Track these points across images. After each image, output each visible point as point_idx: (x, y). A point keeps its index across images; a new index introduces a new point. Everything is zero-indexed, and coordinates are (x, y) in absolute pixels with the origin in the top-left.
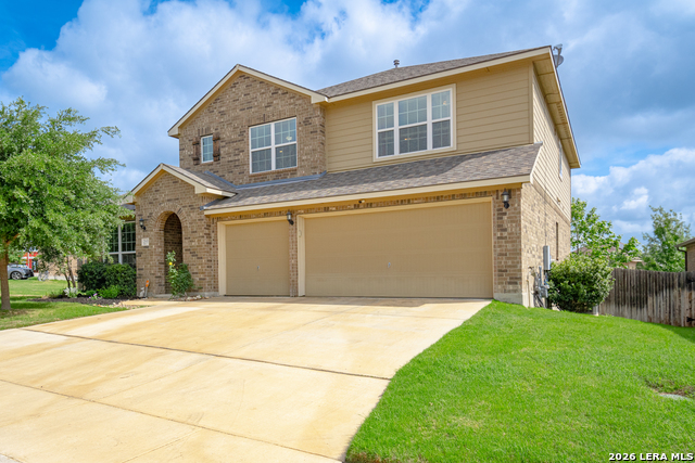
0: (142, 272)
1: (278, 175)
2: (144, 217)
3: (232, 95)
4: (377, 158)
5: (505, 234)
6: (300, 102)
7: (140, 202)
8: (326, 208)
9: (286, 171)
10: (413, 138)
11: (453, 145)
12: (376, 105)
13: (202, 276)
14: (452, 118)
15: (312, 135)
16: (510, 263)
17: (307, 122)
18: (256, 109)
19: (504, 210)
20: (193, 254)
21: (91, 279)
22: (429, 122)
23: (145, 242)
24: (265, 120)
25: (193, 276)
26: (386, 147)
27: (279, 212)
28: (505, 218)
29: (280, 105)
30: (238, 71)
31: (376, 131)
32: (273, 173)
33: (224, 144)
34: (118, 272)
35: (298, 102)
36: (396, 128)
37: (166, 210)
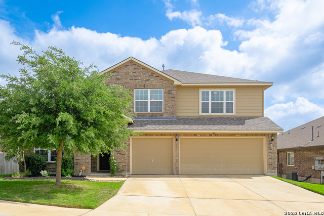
0: (78, 161)
1: (152, 115)
3: (125, 71)
4: (201, 113)
5: (271, 151)
6: (166, 82)
8: (195, 135)
9: (157, 114)
10: (217, 108)
11: (234, 113)
12: (201, 90)
13: (124, 164)
14: (234, 102)
15: (172, 99)
16: (273, 162)
17: (169, 92)
18: (140, 81)
19: (271, 142)
22: (225, 102)
24: (145, 87)
26: (205, 109)
27: (170, 134)
28: (271, 145)
29: (154, 81)
30: (131, 60)
31: (201, 102)
32: (149, 114)
35: (164, 82)
36: (210, 102)
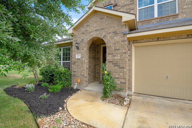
0: (75, 73)
2: (78, 41)
7: (75, 33)
13: (123, 81)
20: (116, 64)
21: (47, 75)
23: (78, 56)
25: (116, 80)
32: (157, 19)
33: (120, 7)
34: (61, 73)
37: (94, 36)
